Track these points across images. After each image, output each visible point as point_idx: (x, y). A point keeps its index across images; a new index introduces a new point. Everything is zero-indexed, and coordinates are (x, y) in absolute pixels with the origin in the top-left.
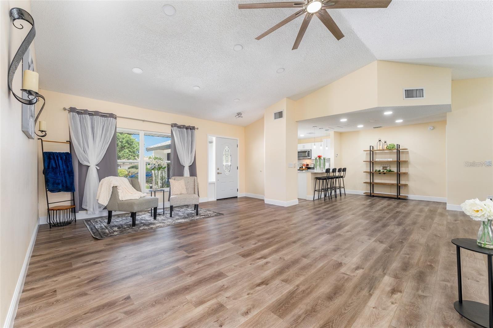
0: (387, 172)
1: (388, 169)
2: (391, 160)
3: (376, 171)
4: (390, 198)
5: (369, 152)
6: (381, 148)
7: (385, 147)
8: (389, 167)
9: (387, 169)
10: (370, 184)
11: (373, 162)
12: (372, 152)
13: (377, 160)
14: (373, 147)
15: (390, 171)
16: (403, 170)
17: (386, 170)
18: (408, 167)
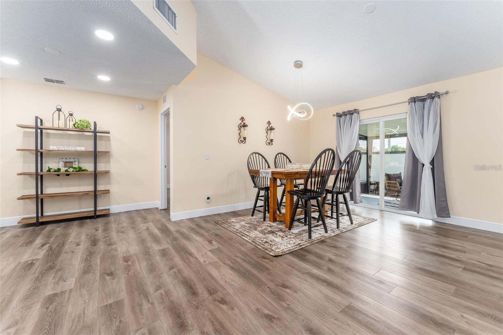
0: (73, 171)
1: (76, 166)
2: (83, 149)
3: (49, 170)
4: (81, 219)
5: (34, 130)
6: (62, 126)
7: (70, 125)
8: (77, 163)
9: (74, 166)
10: (35, 200)
11: (42, 153)
12: (39, 131)
13: (51, 148)
14: (41, 121)
15: (80, 170)
16: (101, 167)
17: (72, 167)
18: (109, 162)
